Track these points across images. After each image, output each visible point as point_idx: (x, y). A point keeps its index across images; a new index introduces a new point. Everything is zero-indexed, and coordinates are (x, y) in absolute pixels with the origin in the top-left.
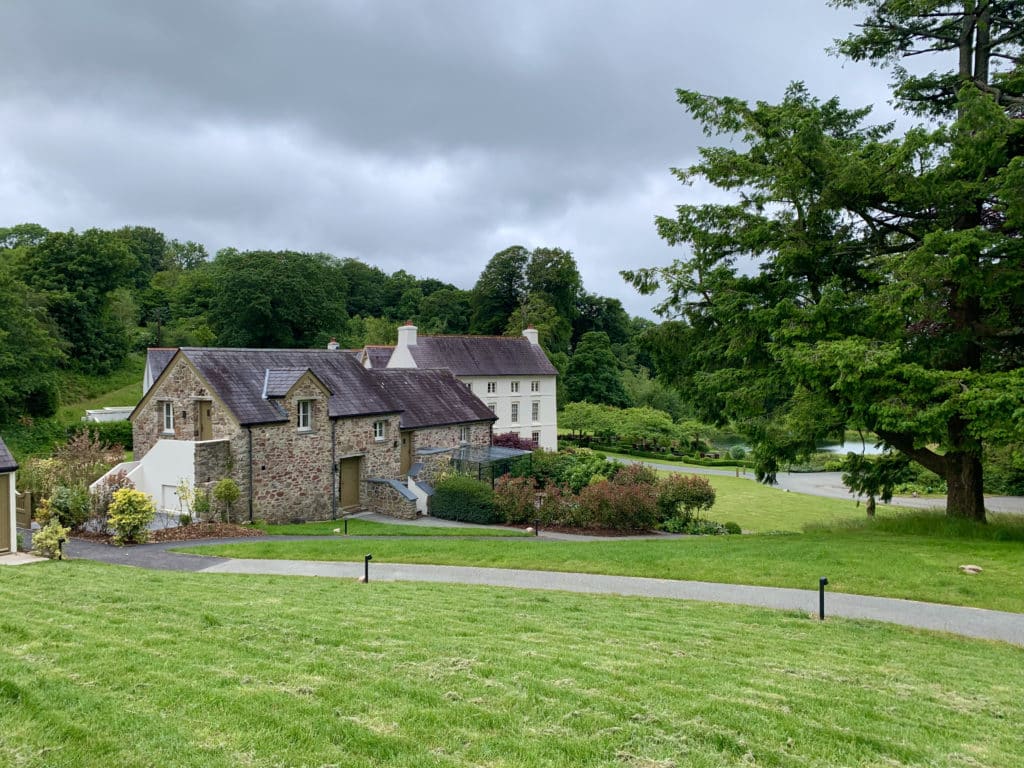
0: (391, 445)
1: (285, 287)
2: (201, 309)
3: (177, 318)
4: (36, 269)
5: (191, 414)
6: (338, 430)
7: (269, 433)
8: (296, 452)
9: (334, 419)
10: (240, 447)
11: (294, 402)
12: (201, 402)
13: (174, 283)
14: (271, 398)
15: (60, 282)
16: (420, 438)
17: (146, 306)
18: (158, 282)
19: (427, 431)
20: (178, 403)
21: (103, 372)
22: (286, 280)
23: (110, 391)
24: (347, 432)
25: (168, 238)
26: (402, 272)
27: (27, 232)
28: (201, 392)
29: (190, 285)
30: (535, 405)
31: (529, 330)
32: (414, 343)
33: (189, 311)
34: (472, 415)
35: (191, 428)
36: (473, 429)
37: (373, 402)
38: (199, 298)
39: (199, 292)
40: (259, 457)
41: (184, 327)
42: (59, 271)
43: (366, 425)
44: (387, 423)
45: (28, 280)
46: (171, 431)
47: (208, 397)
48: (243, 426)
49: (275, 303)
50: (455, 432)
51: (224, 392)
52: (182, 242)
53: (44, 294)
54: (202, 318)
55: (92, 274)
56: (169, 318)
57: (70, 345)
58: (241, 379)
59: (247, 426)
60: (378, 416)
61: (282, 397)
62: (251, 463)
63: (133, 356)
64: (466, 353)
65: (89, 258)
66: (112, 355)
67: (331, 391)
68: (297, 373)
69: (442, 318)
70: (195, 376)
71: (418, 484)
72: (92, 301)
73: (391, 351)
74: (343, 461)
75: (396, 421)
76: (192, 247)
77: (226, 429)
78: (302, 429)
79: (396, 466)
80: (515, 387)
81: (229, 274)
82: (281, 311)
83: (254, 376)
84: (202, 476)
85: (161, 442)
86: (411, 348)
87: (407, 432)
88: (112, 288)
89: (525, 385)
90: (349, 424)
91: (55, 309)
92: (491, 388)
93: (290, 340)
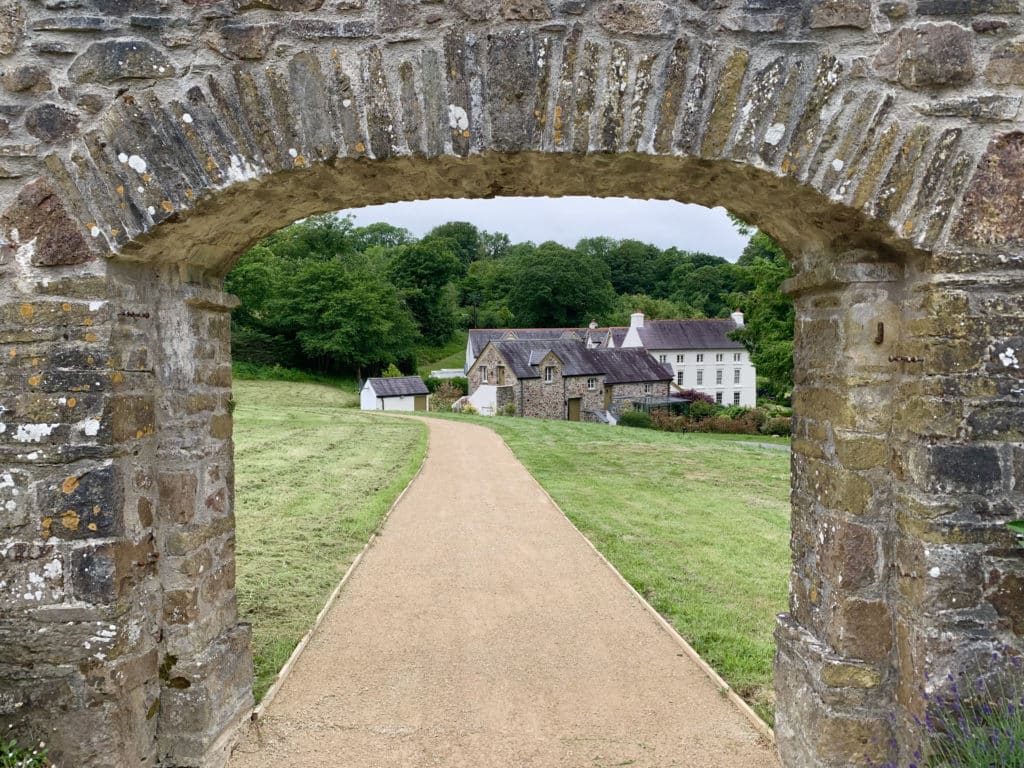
0: (598, 392)
1: (562, 280)
2: (503, 294)
3: (487, 301)
4: (398, 273)
5: (494, 372)
6: (567, 384)
7: (531, 383)
8: (544, 393)
9: (565, 377)
10: (517, 390)
11: (544, 368)
12: (500, 367)
13: (484, 271)
14: (533, 365)
15: (413, 282)
16: (617, 389)
17: (465, 290)
18: (473, 271)
19: (621, 386)
20: (490, 367)
21: (439, 344)
22: (562, 274)
23: (444, 357)
24: (572, 384)
25: (480, 230)
26: (674, 248)
27: (378, 229)
28: (500, 362)
29: (496, 275)
30: (737, 372)
31: (736, 313)
32: (641, 326)
33: (496, 295)
34: (654, 376)
35: (495, 380)
36: (655, 385)
37: (588, 368)
38: (501, 284)
39: (502, 280)
40: (526, 395)
41: (491, 308)
42: (413, 273)
43: (584, 381)
44: (597, 381)
45: (393, 281)
46: (486, 381)
47: (503, 365)
48: (518, 379)
49: (555, 292)
50: (642, 387)
51: (510, 362)
52: (491, 232)
53: (403, 292)
54: (504, 301)
55: (432, 275)
56: (482, 300)
57: (420, 325)
58: (519, 356)
59: (520, 379)
60: (591, 377)
61: (537, 365)
62: (522, 398)
63: (458, 332)
64: (681, 332)
65: (430, 263)
66: (445, 332)
67: (563, 361)
68: (546, 352)
69: (704, 292)
70: (497, 355)
71: (612, 415)
72: (433, 294)
73: (627, 330)
74: (570, 399)
75: (601, 379)
76: (499, 237)
77: (511, 381)
78: (548, 382)
79: (602, 405)
80: (720, 357)
81: (522, 272)
82: (560, 298)
83: (525, 354)
84: (500, 403)
85: (482, 386)
86: (639, 330)
87: (608, 386)
88: (444, 283)
89: (710, 357)
90: (573, 379)
91: (410, 300)
92: (680, 359)
93: (563, 320)
